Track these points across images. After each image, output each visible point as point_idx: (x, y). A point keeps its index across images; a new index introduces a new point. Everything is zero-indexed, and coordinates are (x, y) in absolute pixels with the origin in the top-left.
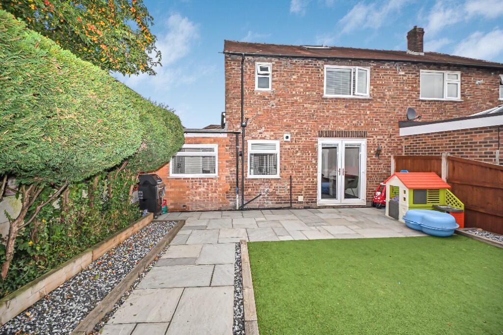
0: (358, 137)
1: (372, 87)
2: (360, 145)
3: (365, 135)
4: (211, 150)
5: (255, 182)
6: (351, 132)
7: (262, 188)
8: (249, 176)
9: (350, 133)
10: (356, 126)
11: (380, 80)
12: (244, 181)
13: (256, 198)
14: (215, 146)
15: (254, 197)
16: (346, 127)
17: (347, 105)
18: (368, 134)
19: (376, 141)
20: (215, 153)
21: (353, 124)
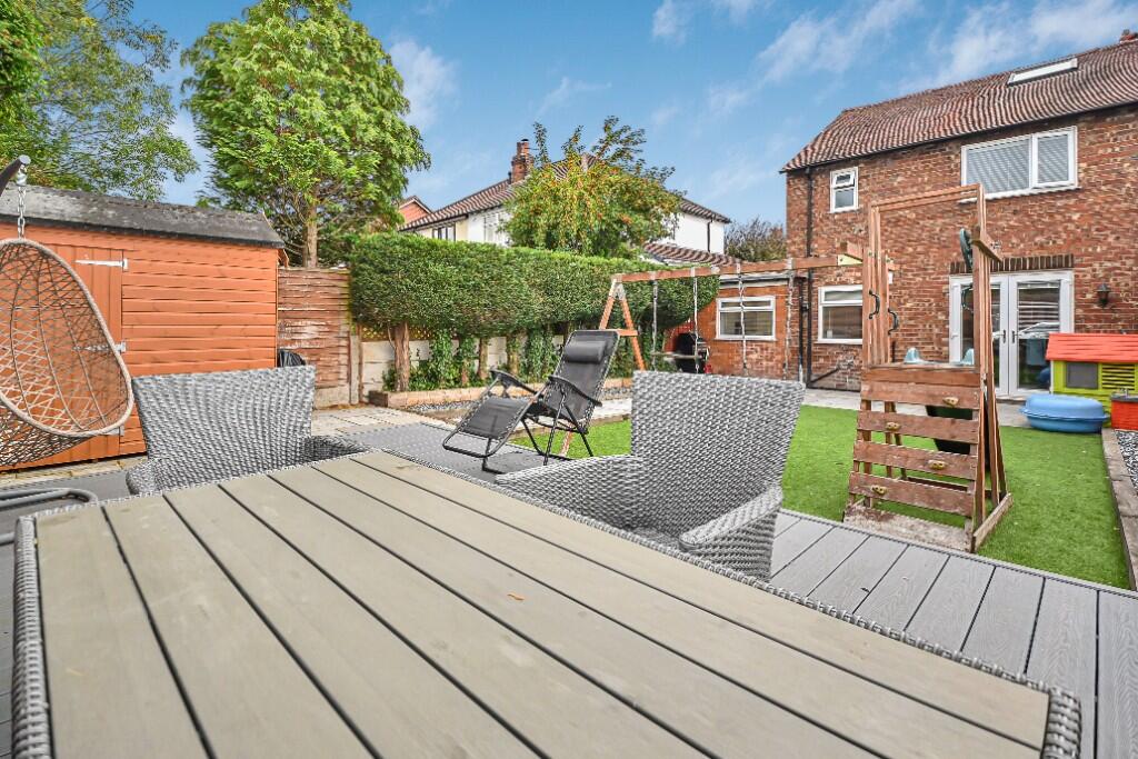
0: (1048, 267)
1: (1084, 165)
2: (1059, 282)
3: (1067, 262)
4: (768, 303)
5: (830, 349)
6: (1031, 259)
7: (841, 357)
8: (821, 340)
9: (1028, 262)
10: (1042, 246)
11: (1105, 147)
12: (813, 348)
13: (832, 373)
14: (772, 299)
15: (828, 371)
16: (1017, 251)
17: (1018, 208)
18: (1077, 261)
19: (1101, 274)
20: (772, 308)
21: (1036, 244)
